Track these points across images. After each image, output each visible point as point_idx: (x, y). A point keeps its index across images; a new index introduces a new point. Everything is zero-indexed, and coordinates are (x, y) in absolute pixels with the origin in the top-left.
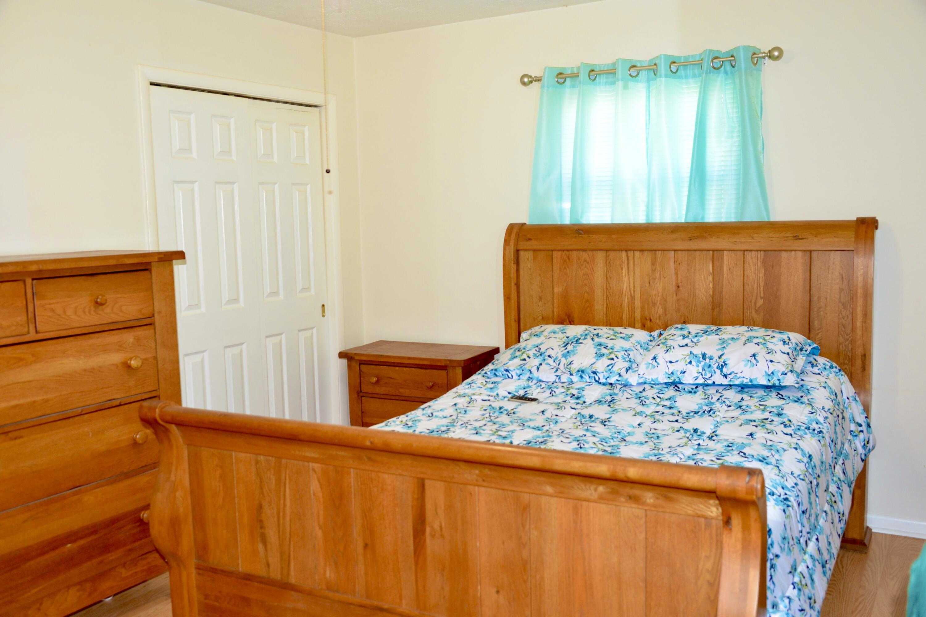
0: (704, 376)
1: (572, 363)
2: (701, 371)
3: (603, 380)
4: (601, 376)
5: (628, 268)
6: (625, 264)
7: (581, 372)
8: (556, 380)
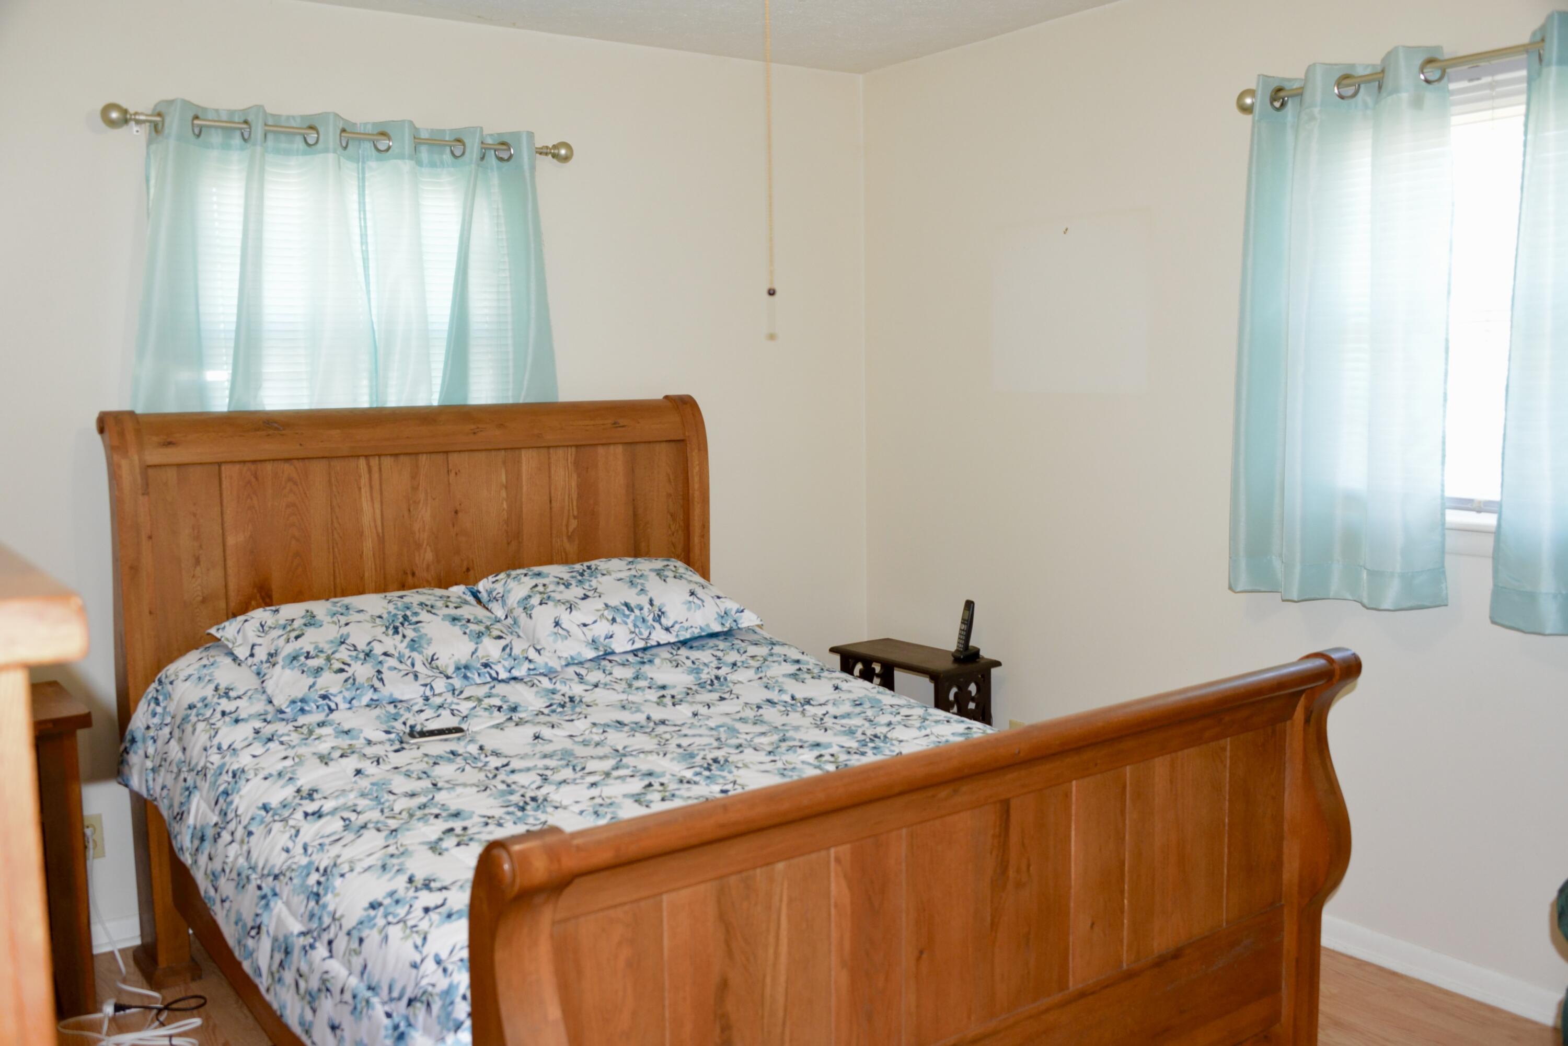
0: (641, 637)
1: (435, 657)
2: (633, 629)
3: (503, 675)
4: (499, 668)
5: (371, 487)
6: (364, 480)
7: (463, 669)
8: (424, 693)
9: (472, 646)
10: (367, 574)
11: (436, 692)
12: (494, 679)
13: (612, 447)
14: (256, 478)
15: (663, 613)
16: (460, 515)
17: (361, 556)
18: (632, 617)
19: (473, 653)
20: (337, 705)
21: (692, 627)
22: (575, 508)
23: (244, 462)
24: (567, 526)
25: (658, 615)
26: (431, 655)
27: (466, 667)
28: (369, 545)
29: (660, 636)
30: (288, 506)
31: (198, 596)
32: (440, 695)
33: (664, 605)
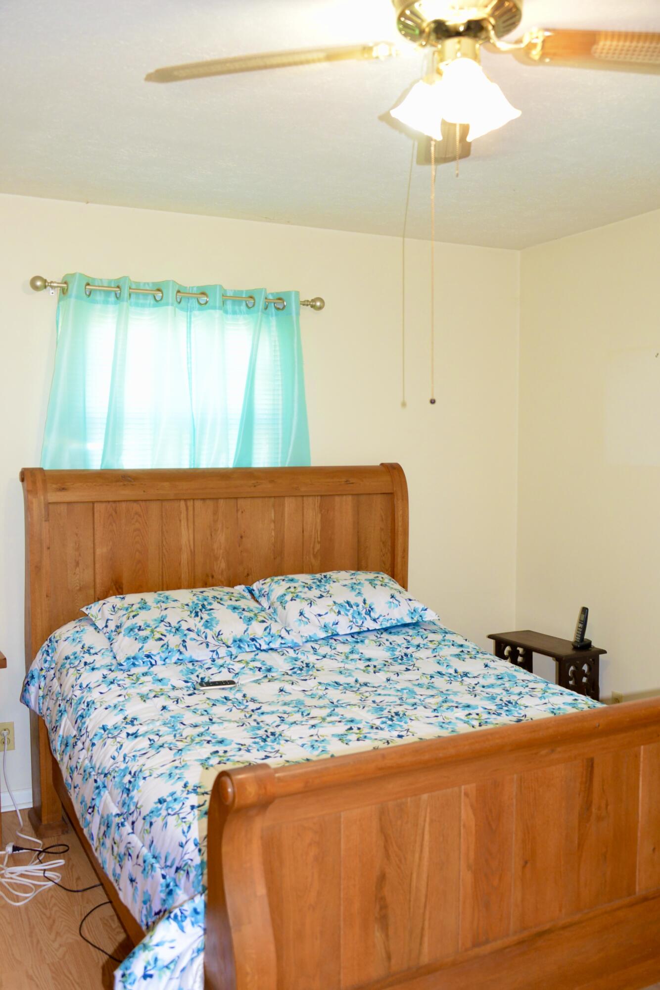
0: (357, 624)
1: (221, 633)
2: (351, 620)
3: (264, 647)
4: (261, 642)
5: (187, 520)
6: (183, 515)
7: (238, 642)
8: (212, 656)
9: (245, 627)
10: (183, 576)
11: (220, 656)
12: (258, 649)
13: (344, 497)
14: (116, 513)
15: (372, 609)
16: (244, 539)
17: (180, 564)
18: (351, 611)
19: (245, 631)
20: (156, 661)
21: (391, 619)
22: (319, 537)
23: (109, 502)
24: (313, 548)
25: (369, 610)
26: (218, 631)
27: (240, 640)
28: (185, 557)
29: (369, 624)
30: (135, 530)
31: (77, 586)
32: (223, 658)
33: (373, 604)
